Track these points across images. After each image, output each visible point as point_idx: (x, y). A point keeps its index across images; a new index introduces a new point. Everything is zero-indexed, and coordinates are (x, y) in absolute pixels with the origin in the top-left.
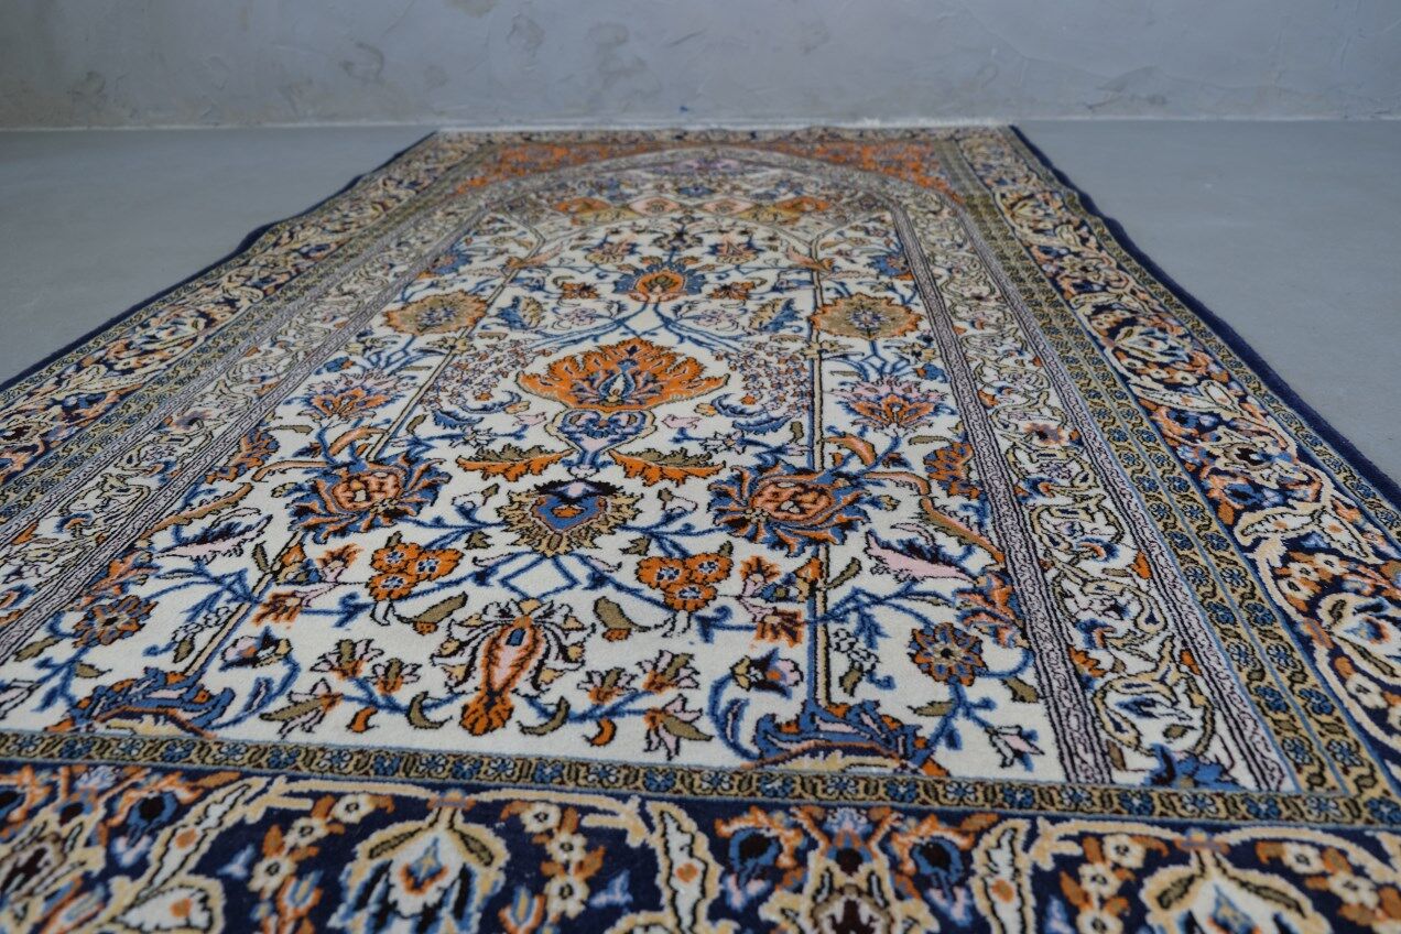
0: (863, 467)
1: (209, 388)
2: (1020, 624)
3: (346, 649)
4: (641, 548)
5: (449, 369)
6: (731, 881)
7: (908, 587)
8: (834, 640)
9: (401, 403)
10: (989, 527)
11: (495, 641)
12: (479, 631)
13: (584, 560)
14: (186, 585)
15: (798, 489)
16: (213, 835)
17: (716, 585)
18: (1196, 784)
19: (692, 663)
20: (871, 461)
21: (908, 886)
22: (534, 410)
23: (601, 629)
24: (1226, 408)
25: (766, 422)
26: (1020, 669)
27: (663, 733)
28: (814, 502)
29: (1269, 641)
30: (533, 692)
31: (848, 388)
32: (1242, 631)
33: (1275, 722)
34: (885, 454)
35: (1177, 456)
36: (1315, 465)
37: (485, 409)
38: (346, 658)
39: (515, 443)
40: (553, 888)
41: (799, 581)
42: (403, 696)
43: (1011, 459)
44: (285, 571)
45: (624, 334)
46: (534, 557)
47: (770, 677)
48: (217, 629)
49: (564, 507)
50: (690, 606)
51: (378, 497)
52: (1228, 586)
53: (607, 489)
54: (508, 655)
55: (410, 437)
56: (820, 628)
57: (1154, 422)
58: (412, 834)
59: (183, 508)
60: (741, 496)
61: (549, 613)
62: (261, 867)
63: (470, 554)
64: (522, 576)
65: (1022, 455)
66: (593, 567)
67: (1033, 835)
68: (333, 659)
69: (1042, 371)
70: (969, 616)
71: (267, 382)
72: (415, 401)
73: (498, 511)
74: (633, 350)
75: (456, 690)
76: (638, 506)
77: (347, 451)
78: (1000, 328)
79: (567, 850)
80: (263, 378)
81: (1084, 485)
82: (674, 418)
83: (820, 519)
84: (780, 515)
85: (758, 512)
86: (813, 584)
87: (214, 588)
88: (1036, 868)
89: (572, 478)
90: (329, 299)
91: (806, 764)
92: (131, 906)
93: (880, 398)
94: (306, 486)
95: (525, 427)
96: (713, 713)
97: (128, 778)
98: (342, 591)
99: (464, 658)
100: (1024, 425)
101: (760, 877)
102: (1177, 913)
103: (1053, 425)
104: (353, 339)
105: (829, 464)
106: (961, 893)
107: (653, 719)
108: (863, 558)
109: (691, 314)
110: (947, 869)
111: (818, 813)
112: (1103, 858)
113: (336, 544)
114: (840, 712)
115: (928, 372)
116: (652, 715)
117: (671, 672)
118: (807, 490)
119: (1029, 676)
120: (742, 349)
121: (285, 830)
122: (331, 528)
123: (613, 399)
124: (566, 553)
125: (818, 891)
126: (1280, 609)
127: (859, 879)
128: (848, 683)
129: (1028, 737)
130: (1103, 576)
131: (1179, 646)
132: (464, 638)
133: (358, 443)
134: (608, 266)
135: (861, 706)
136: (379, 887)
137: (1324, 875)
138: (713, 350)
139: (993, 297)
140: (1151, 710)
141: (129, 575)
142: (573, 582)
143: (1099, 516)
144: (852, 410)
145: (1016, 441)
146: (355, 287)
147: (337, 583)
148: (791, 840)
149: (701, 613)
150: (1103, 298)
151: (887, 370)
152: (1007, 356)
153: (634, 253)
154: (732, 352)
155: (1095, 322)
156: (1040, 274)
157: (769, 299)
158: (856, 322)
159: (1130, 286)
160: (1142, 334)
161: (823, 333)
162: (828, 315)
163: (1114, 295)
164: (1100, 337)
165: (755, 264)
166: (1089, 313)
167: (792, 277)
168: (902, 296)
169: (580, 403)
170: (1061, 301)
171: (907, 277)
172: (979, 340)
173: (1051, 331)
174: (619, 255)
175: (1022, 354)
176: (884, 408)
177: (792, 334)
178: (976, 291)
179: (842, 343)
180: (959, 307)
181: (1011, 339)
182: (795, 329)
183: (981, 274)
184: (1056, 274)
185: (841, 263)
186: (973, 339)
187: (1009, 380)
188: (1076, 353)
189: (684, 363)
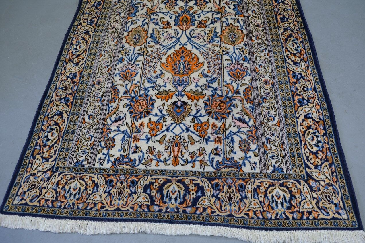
0: (232, 95)
1: (97, 71)
2: (257, 139)
3: (150, 148)
4: (193, 121)
5: (145, 61)
6: (214, 191)
7: (239, 130)
8: (227, 143)
9: (139, 74)
10: (254, 113)
11: (173, 145)
12: (170, 144)
13: (184, 124)
14: (118, 134)
15: (220, 102)
16: (143, 186)
17: (207, 130)
18: (278, 172)
19: (205, 150)
20: (233, 93)
21: (237, 191)
22: (166, 77)
23: (190, 142)
24: (304, 72)
25: (213, 79)
26: (256, 149)
27: (202, 165)
28: (223, 106)
29: (296, 142)
30: (182, 157)
31: (229, 66)
32: (292, 139)
33: (292, 160)
34: (236, 90)
35: (291, 89)
36: (316, 92)
37: (156, 77)
38: (151, 151)
39: (165, 89)
40: (191, 193)
41: (221, 129)
42: (162, 158)
43: (260, 91)
44: (134, 129)
45: (180, 45)
46: (176, 124)
47: (217, 152)
48: (127, 145)
49: (178, 109)
50: (203, 136)
51: (143, 107)
52: (292, 128)
53: (185, 103)
54: (176, 149)
55: (144, 87)
56: (225, 141)
57: (289, 77)
58: (170, 185)
59: (109, 112)
60: (210, 105)
61: (181, 139)
62: (152, 192)
63: (165, 124)
64: (174, 129)
65: (262, 89)
66: (186, 127)
67: (254, 182)
68: (149, 151)
69: (269, 58)
70: (249, 137)
71: (109, 67)
72: (141, 74)
73: (166, 110)
74: (183, 52)
75: (170, 157)
76: (191, 108)
77: (133, 93)
78: (262, 40)
79: (192, 187)
80: (107, 66)
81: (272, 99)
82: (195, 79)
83: (224, 111)
84: (217, 110)
85: (213, 109)
86: (223, 129)
87: (123, 135)
88: (254, 188)
89: (178, 100)
90: (110, 31)
91: (223, 170)
92: (137, 199)
93: (235, 70)
94: (129, 104)
95: (166, 83)
96: (209, 161)
97: (127, 177)
98: (145, 134)
99: (169, 150)
100: (263, 79)
101: (218, 191)
102: (271, 194)
103: (269, 79)
104: (121, 49)
105: (225, 94)
106: (244, 192)
107: (200, 162)
108: (232, 122)
109: (193, 35)
110: (242, 188)
111: (225, 179)
112: (263, 186)
113: (140, 121)
114: (228, 159)
115: (245, 60)
116: (201, 161)
117: (202, 151)
118: (222, 103)
119: (257, 151)
120: (206, 51)
121: (153, 185)
122: (138, 117)
123: (181, 72)
124: (181, 123)
125: (226, 192)
126: (299, 134)
127: (231, 190)
128: (229, 153)
129: (255, 164)
130: (272, 126)
131: (281, 143)
132: (168, 145)
133: (135, 90)
134: (171, 12)
135: (231, 158)
136: (168, 194)
137: (291, 187)
138: (200, 51)
139: (261, 25)
140: (274, 158)
141: (107, 132)
142: (183, 131)
143: (274, 109)
144: (229, 75)
145: (261, 85)
146: (114, 24)
147: (144, 132)
148: (222, 184)
149: (205, 138)
150: (286, 25)
151: (237, 59)
152: (262, 52)
153: (177, 5)
154: (204, 52)
155: (283, 36)
156: (273, 13)
157: (211, 27)
158: (230, 38)
159: (293, 19)
160: (292, 41)
161: (223, 43)
162: (224, 35)
163: (289, 23)
164: (283, 42)
165: (206, 10)
166: (282, 32)
167: (215, 16)
168: (241, 25)
169: (175, 74)
170: (277, 26)
171: (242, 16)
172: (257, 45)
173: (273, 40)
174: (173, 6)
175: (265, 51)
176: (236, 74)
177: (216, 43)
178: (258, 22)
179: (227, 47)
180: (253, 30)
181: (264, 44)
182: (217, 41)
183: (260, 13)
184: (277, 13)
185: (227, 9)
186: (256, 45)
187: (262, 62)
188: (277, 50)
189: (194, 57)
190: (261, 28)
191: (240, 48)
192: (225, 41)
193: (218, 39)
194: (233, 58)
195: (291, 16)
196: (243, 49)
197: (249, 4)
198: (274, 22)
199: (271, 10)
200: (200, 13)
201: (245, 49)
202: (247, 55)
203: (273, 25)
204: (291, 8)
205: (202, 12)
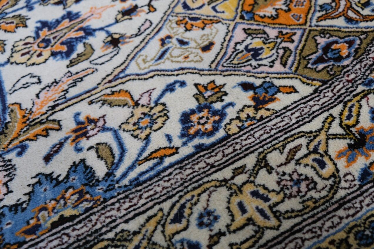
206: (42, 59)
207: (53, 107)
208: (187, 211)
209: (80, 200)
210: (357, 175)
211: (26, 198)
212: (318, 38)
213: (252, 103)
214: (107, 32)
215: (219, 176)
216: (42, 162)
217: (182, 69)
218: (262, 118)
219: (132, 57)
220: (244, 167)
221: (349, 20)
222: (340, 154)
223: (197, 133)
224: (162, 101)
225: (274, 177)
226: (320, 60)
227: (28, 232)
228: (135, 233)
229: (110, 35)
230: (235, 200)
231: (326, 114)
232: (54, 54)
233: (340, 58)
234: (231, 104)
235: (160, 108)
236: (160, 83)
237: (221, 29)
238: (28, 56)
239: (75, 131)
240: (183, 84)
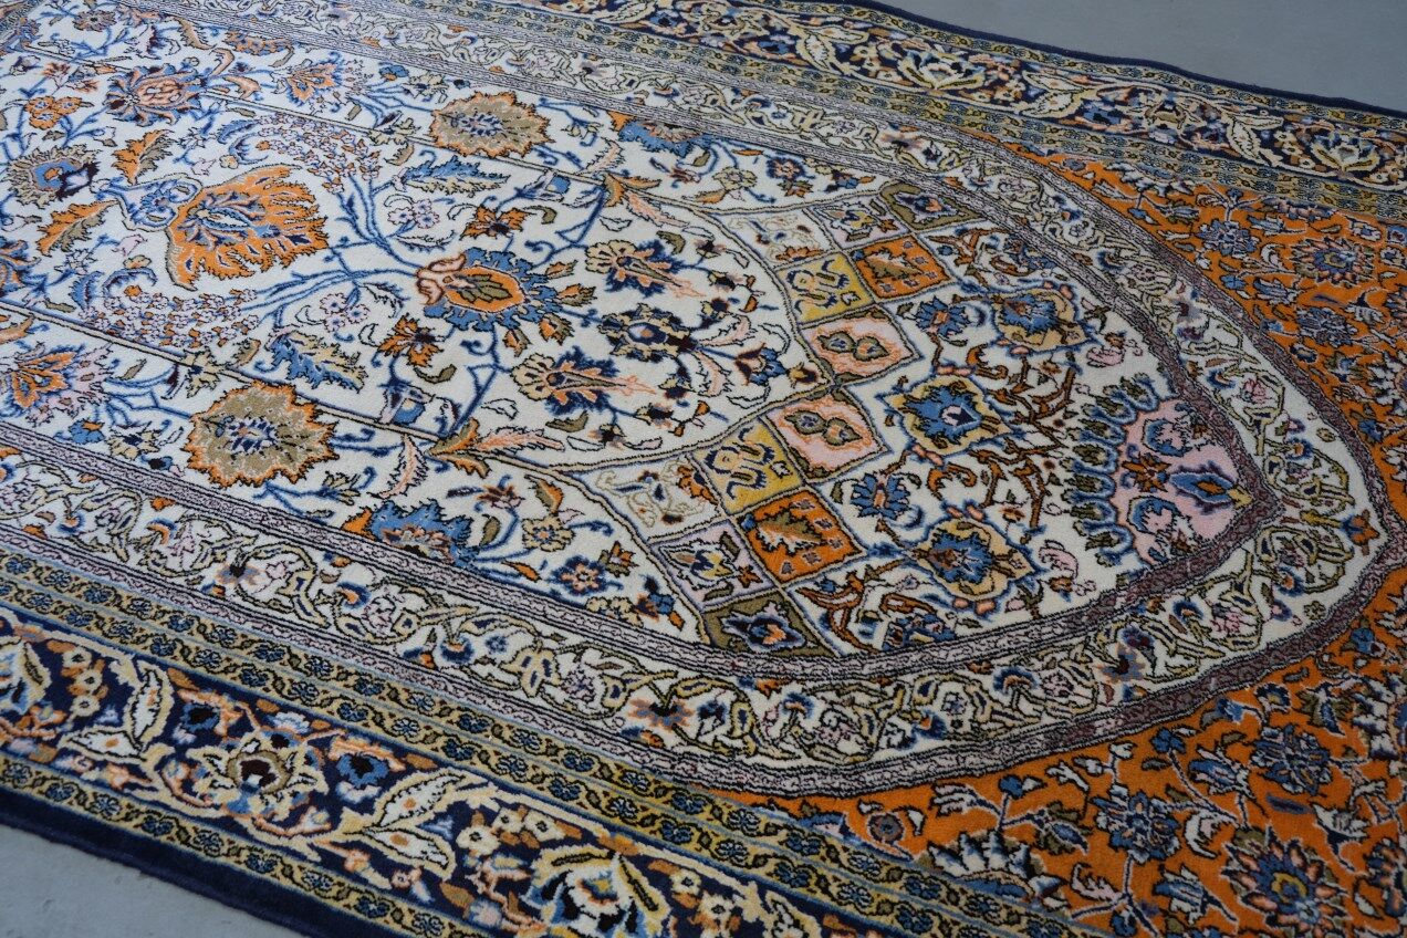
25: (88, 293)
53: (66, 193)
76: (32, 205)
89: (95, 179)
93: (66, 376)
115: (86, 430)
123: (203, 214)
144: (63, 350)
150: (143, 716)
151: (115, 402)
152: (69, 514)
153: (616, 286)
154: (242, 305)
155: (88, 657)
156: (273, 695)
157: (369, 369)
158: (248, 422)
159: (158, 782)
160: (21, 686)
161: (240, 385)
162: (287, 404)
163: (146, 739)
164: (48, 634)
165: (502, 387)
166: (114, 667)
167: (433, 409)
168: (297, 495)
169: (210, 195)
170: (168, 659)
171: (358, 526)
172: (123, 509)
173: (97, 594)
174: (613, 271)
175: (64, 528)
176: (48, 372)
177: (256, 359)
178: (261, 580)
179: (204, 392)
180: (224, 535)
181: (105, 539)
182: (267, 365)
183: (320, 620)
184: (263, 718)
185: (456, 478)
186: (132, 505)
187: (21, 487)
188: (27, 582)
189: (243, 267)
190: (211, 575)
191: (164, 437)
192: (242, 397)
193: (280, 374)
194: (133, 390)
195: (187, 785)
196: (142, 446)
197: (430, 599)
198: (210, 660)
199: (305, 692)
200: (496, 358)
201: (139, 453)
202: (101, 448)
203: (192, 646)
204: (245, 822)
205: (496, 366)
206: (536, 394)
207: (499, 453)
208: (491, 626)
209: (439, 548)
210: (628, 726)
211: (410, 510)
212: (772, 605)
213: (635, 602)
214: (615, 418)
215: (540, 627)
216: (446, 492)
217: (626, 518)
218: (625, 620)
219: (602, 466)
220: (563, 638)
221: (827, 620)
222: (639, 703)
223: (567, 583)
224: (576, 530)
225: (574, 667)
226: (741, 626)
227: (389, 536)
228: (446, 606)
229: (614, 424)
230: (529, 653)
231: (674, 668)
232: (551, 399)
233: (757, 640)
234: (620, 586)
235: (568, 534)
236: (594, 513)
237: (709, 511)
238: (529, 380)
239: (491, 490)
240: (609, 532)
